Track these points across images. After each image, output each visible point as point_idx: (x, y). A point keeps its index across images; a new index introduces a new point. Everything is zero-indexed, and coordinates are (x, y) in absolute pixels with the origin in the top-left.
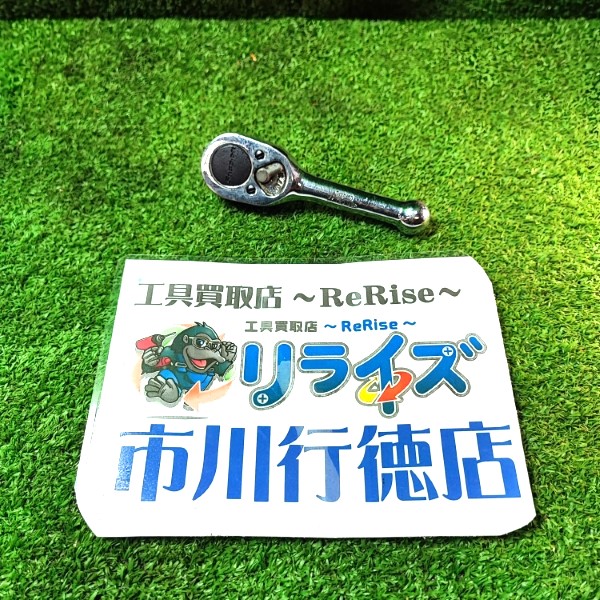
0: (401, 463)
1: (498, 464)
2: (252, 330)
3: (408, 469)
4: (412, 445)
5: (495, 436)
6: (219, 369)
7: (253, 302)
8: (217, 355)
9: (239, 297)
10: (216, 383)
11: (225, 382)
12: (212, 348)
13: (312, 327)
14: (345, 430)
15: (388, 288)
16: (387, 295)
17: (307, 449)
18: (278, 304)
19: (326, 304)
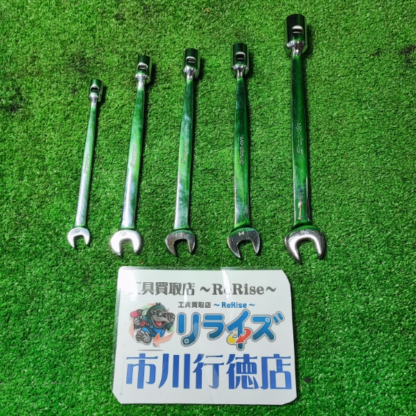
0: (244, 372)
1: (284, 374)
2: (181, 307)
3: (247, 375)
4: (249, 364)
5: (284, 361)
6: (167, 327)
7: (181, 292)
8: (166, 320)
9: (176, 289)
10: (167, 334)
11: (170, 333)
12: (164, 316)
13: (208, 305)
14: (221, 356)
15: (243, 286)
16: (243, 289)
17: (206, 365)
18: (193, 294)
19: (215, 293)
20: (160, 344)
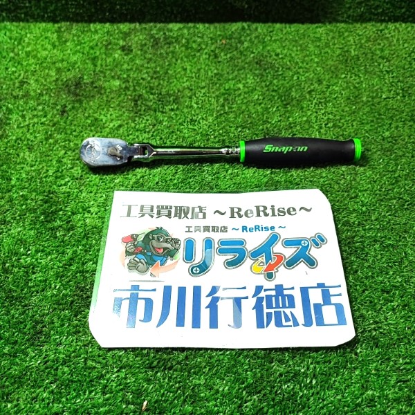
1: (334, 307)
2: (189, 231)
3: (282, 310)
4: (283, 296)
5: (332, 291)
6: (170, 254)
7: (189, 215)
8: (169, 246)
9: (181, 212)
10: (169, 262)
11: (174, 261)
12: (166, 241)
13: (224, 230)
14: (245, 288)
15: (269, 207)
16: (269, 211)
17: (223, 299)
18: (204, 217)
19: (232, 216)
20: (161, 275)
